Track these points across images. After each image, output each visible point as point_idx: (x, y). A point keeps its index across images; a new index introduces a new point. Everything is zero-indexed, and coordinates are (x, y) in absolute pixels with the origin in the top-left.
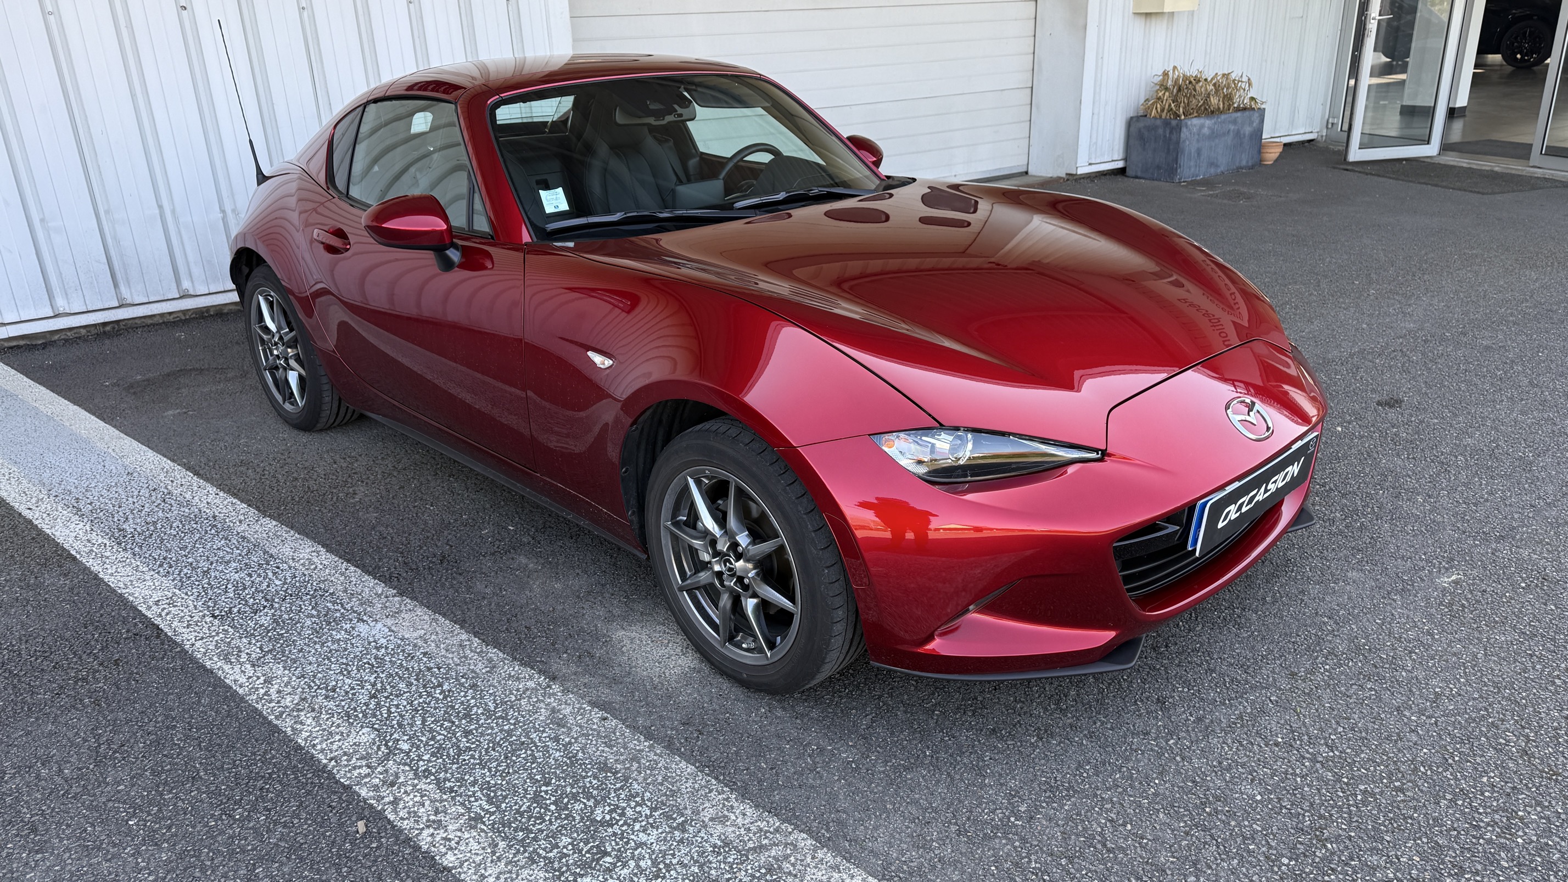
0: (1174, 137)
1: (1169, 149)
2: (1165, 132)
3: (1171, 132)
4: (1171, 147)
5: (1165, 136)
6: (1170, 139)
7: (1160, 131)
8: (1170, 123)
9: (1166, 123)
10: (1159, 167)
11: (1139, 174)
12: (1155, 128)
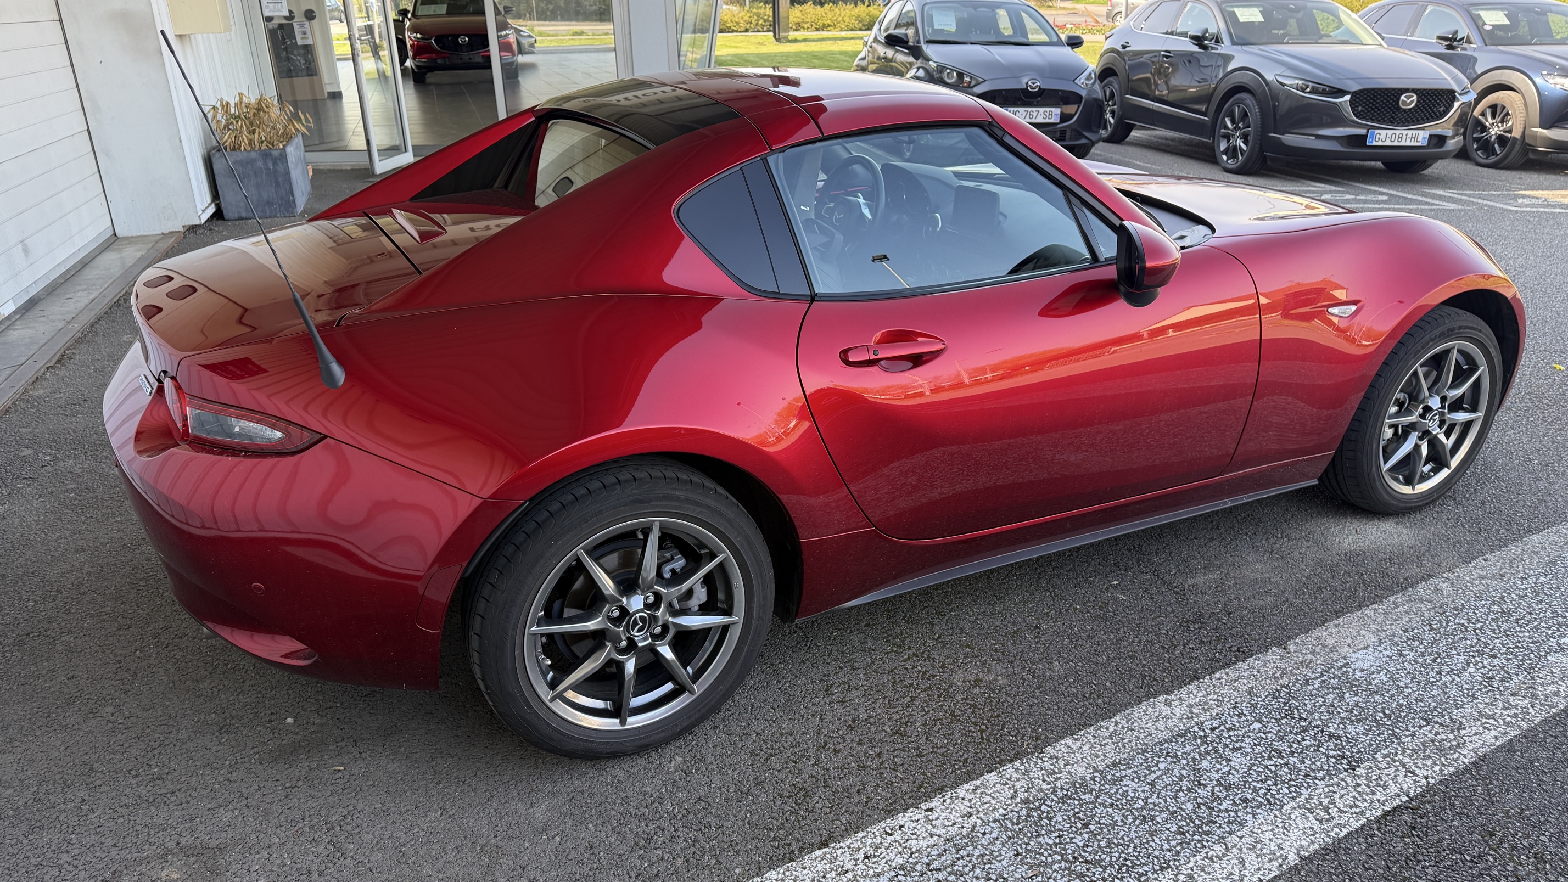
0: (280, 168)
1: (277, 183)
2: (265, 163)
3: (275, 164)
4: (280, 179)
5: (268, 169)
6: (276, 171)
7: (260, 164)
8: (271, 154)
9: (266, 155)
10: (269, 203)
11: (244, 215)
12: (252, 162)
